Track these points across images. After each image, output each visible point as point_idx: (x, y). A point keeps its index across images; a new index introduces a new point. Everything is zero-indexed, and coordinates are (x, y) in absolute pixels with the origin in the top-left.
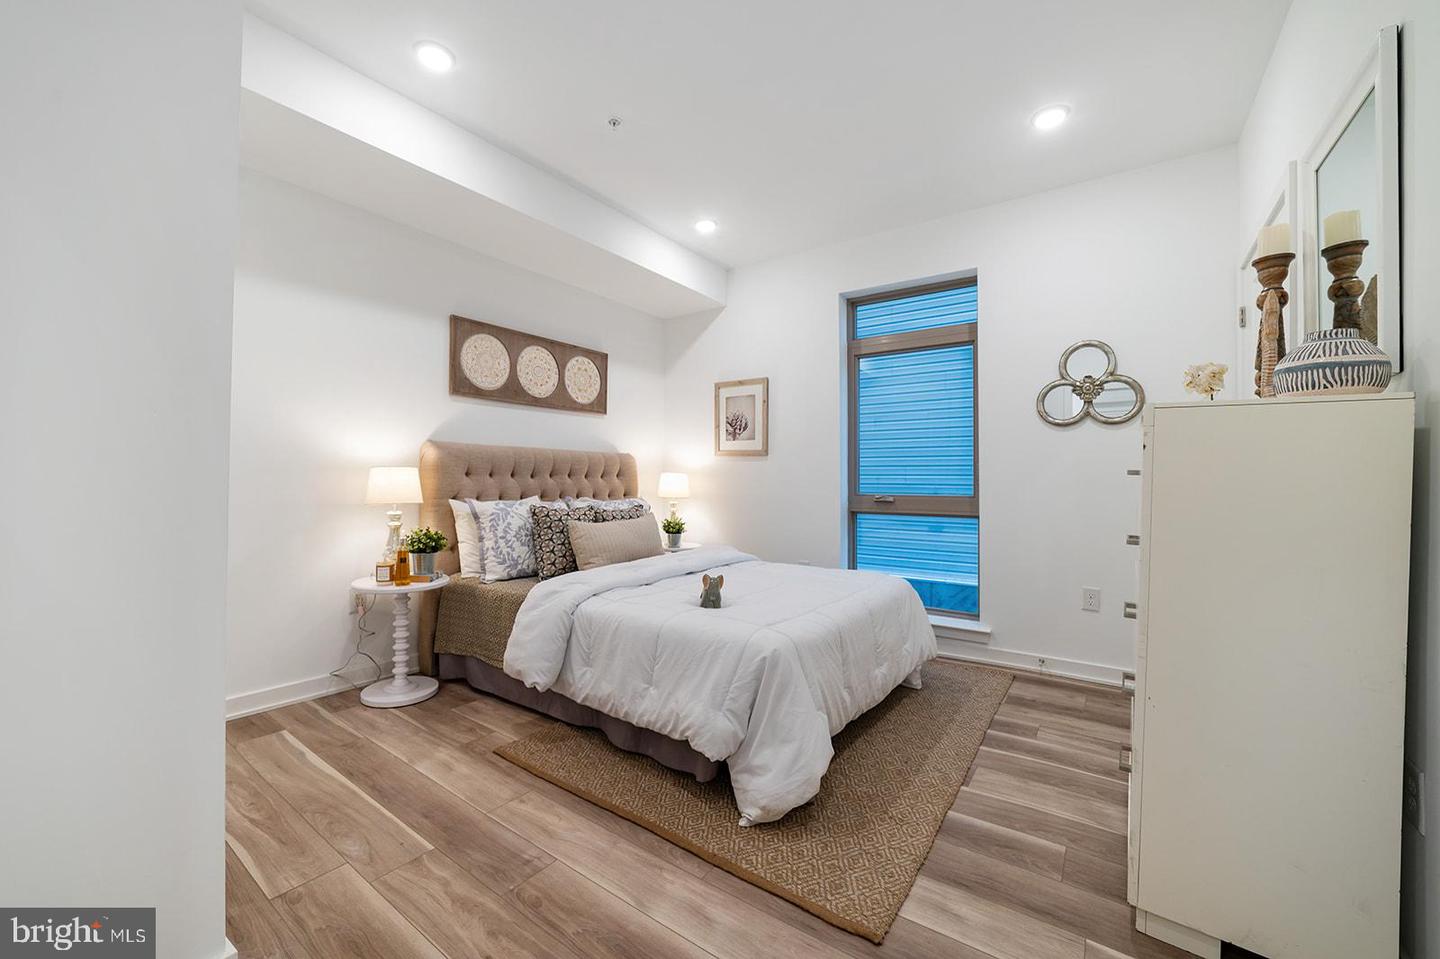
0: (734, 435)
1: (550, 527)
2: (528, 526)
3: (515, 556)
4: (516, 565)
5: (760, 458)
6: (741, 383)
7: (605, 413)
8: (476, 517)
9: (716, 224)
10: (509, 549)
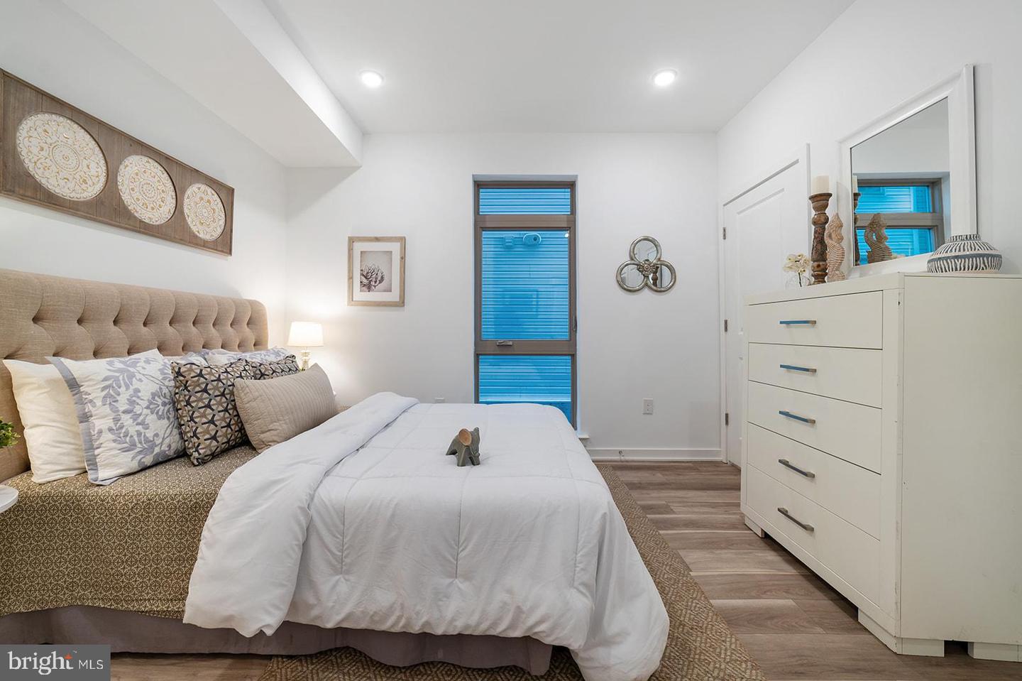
0: (368, 287)
1: (205, 390)
2: (165, 391)
3: (150, 434)
4: (152, 448)
5: (398, 308)
6: (377, 239)
7: (230, 253)
8: (73, 385)
9: (383, 78)
10: (140, 428)
